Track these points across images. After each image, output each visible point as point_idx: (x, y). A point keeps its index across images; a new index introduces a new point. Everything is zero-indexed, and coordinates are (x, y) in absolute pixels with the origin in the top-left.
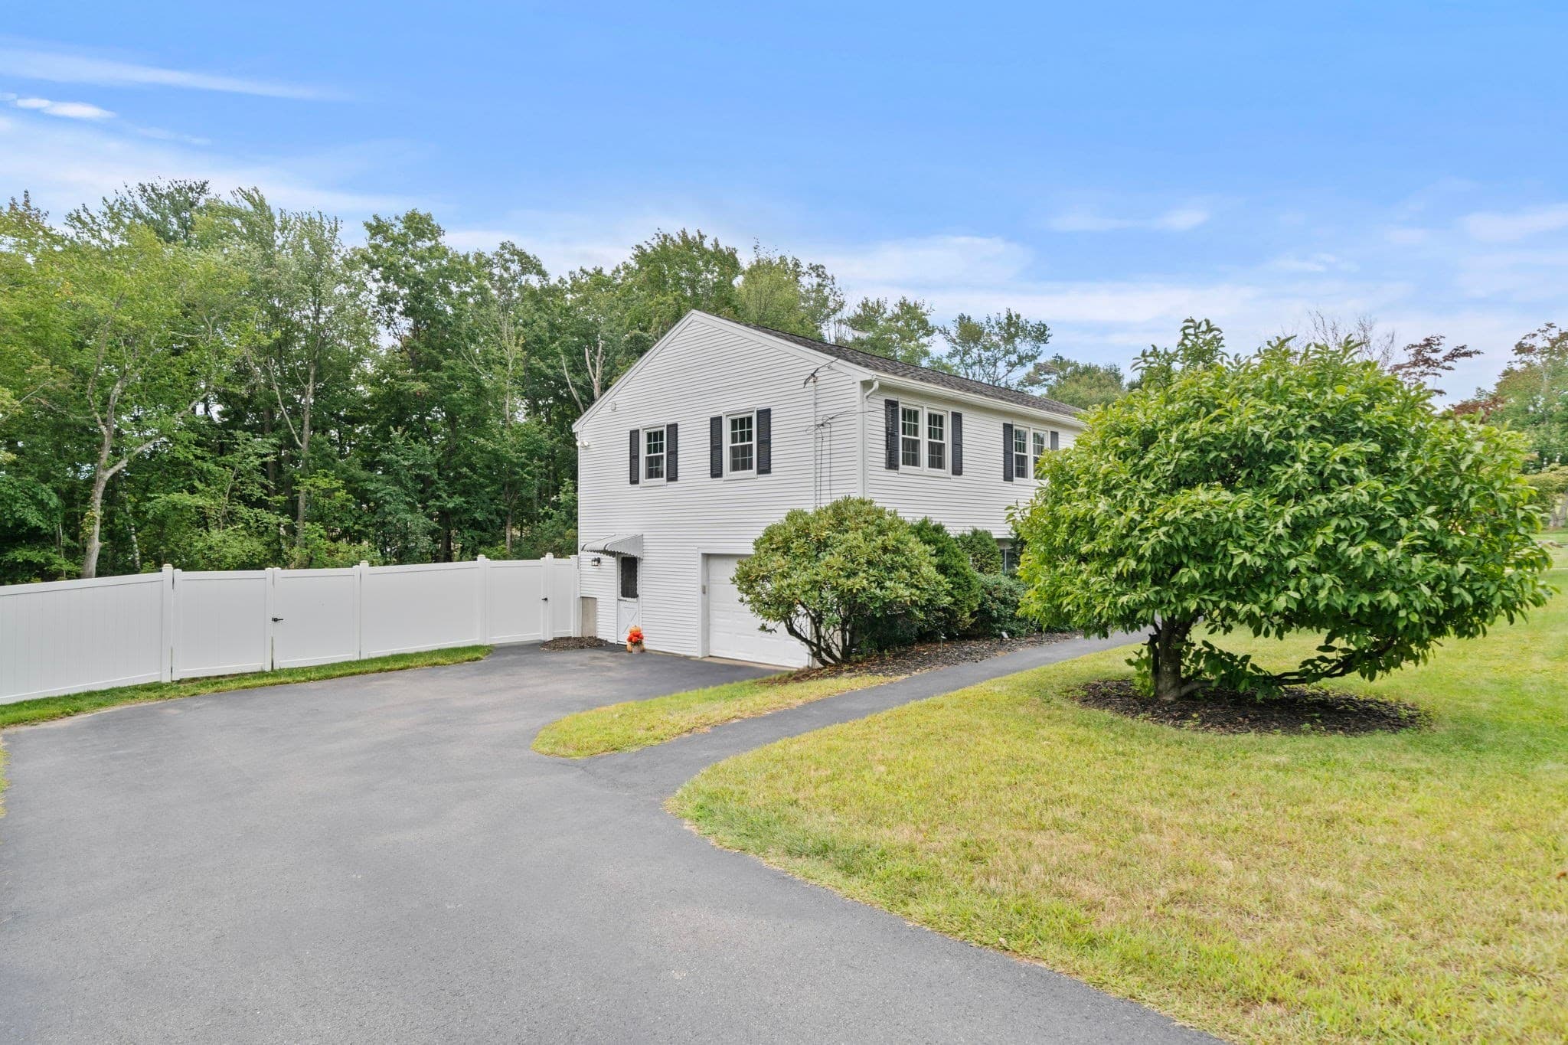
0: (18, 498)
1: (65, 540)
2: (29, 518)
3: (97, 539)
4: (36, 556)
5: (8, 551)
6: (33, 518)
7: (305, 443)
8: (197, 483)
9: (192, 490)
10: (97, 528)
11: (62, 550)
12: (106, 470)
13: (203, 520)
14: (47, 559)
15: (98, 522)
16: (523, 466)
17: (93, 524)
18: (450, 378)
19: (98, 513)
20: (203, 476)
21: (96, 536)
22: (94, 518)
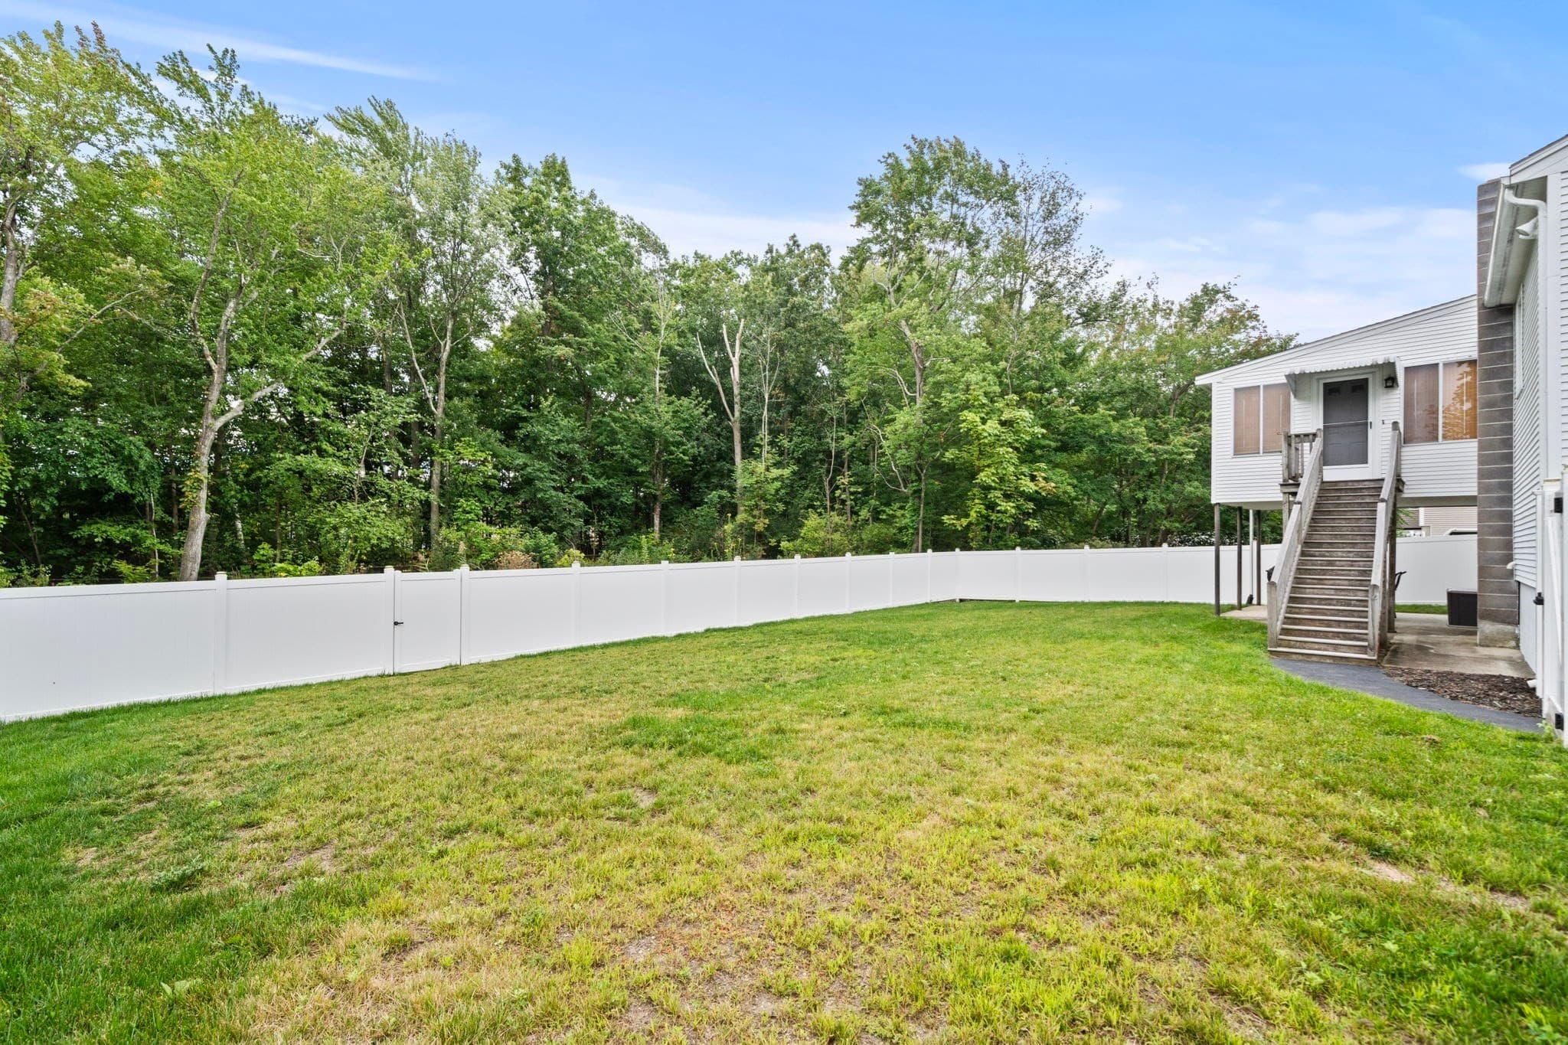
0: (95, 451)
1: (158, 513)
2: (110, 477)
3: (203, 510)
4: (117, 532)
5: (82, 524)
6: (117, 480)
7: (440, 410)
8: (325, 446)
9: (321, 453)
10: (204, 494)
11: (154, 526)
12: (215, 417)
13: (337, 491)
14: (134, 536)
15: (204, 486)
16: (679, 444)
17: (199, 489)
18: (595, 344)
19: (204, 475)
20: (334, 438)
21: (203, 505)
22: (199, 480)
